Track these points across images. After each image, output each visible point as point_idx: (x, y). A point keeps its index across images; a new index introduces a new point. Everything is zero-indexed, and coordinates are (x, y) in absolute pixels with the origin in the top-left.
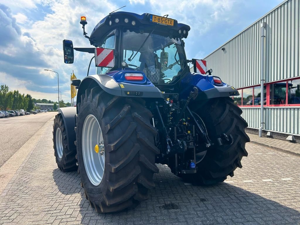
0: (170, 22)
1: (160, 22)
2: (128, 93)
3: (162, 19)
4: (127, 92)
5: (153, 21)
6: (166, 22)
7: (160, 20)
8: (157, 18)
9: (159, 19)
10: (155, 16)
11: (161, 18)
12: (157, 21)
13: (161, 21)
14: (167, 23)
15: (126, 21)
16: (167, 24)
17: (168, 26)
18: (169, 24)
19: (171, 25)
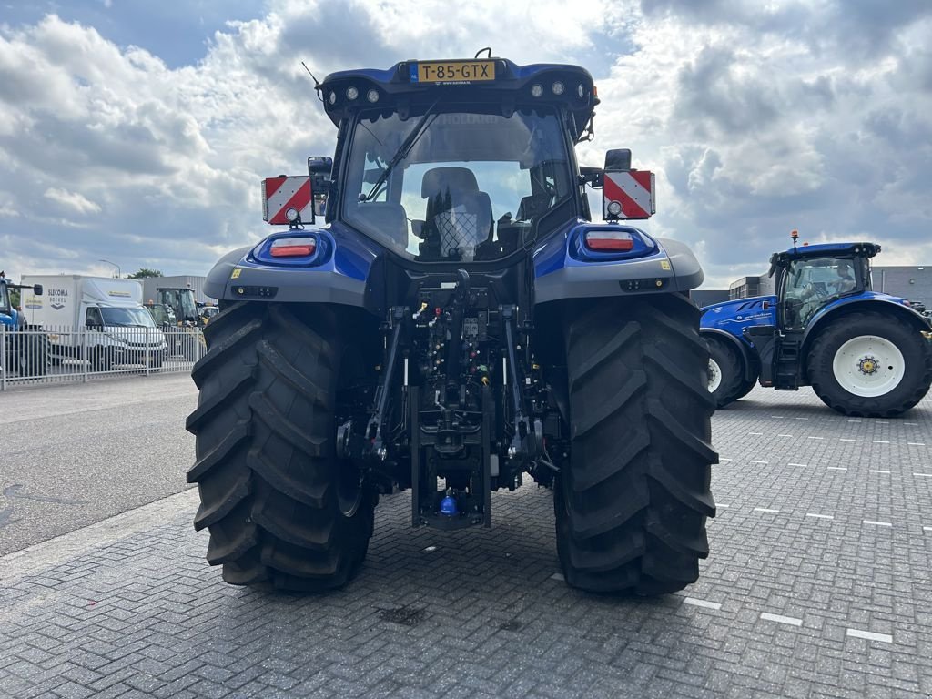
0: (479, 71)
1: (446, 79)
2: (241, 291)
3: (451, 69)
4: (238, 287)
5: (422, 78)
6: (468, 73)
7: (445, 71)
8: (434, 67)
9: (441, 69)
10: (426, 65)
11: (445, 66)
12: (433, 78)
13: (447, 74)
14: (472, 74)
15: (352, 93)
16: (472, 78)
17: (475, 85)
18: (478, 78)
19: (487, 79)
